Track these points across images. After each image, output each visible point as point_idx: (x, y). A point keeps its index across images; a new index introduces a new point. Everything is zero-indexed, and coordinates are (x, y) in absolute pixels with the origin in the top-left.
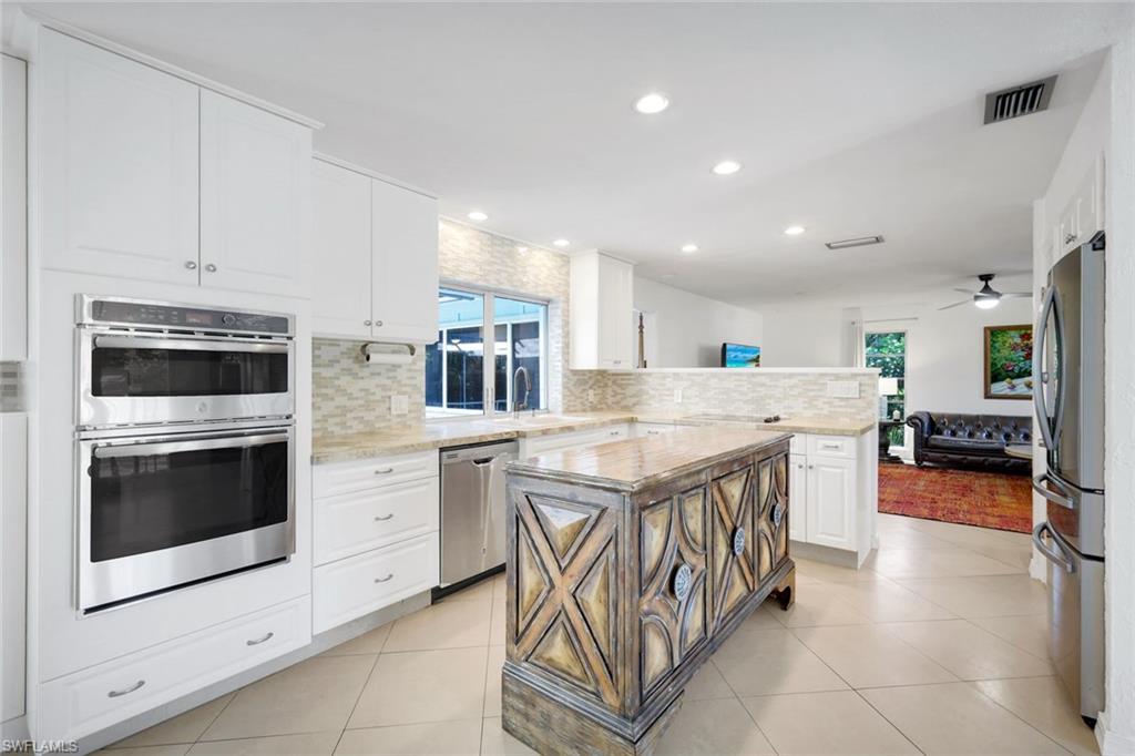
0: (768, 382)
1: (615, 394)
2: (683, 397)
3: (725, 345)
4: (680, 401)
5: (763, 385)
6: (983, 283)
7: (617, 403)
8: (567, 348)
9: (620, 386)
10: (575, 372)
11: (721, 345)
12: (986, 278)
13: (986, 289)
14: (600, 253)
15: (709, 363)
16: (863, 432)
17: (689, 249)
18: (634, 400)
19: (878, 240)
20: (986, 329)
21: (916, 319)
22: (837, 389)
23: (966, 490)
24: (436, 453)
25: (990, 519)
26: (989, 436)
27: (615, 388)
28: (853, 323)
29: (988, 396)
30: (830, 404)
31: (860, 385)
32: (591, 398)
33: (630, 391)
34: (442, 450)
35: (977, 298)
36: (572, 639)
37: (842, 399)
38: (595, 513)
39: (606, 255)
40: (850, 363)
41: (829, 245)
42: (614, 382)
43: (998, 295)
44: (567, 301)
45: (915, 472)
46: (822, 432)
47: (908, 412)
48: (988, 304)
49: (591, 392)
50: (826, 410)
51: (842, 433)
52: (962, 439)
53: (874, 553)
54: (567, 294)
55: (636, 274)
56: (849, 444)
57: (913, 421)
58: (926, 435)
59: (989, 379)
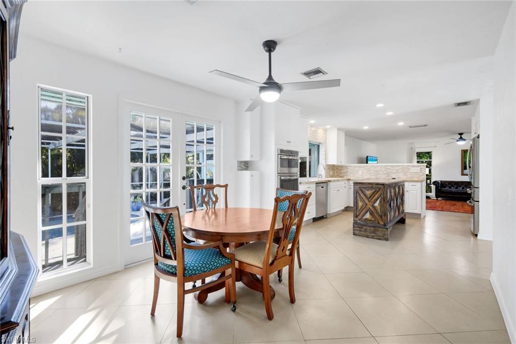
0: (391, 168)
1: (337, 172)
2: (362, 173)
3: (367, 156)
4: (361, 174)
5: (389, 169)
6: (460, 136)
7: (338, 175)
8: (326, 159)
9: (339, 170)
10: (328, 165)
11: (366, 157)
12: (461, 134)
13: (461, 138)
14: (338, 129)
15: (362, 163)
16: (423, 181)
17: (366, 128)
18: (345, 174)
19: (425, 126)
20: (462, 150)
21: (436, 147)
22: (413, 170)
23: (453, 205)
24: (315, 184)
25: (461, 211)
26: (463, 188)
27: (337, 171)
28: (412, 148)
29: (463, 174)
30: (411, 174)
31: (421, 169)
32: (331, 173)
33: (342, 171)
34: (316, 183)
35: (457, 141)
36: (371, 214)
37: (415, 173)
38: (378, 189)
39: (339, 129)
40: (411, 162)
41: (410, 127)
42: (337, 169)
43: (465, 140)
44: (326, 144)
45: (435, 201)
46: (411, 181)
47: (433, 180)
48: (461, 143)
49: (331, 172)
50: (410, 176)
51: (417, 181)
52: (453, 189)
53: (425, 217)
54: (326, 141)
55: (345, 134)
56: (419, 184)
57: (435, 183)
58: (440, 188)
59: (463, 169)
